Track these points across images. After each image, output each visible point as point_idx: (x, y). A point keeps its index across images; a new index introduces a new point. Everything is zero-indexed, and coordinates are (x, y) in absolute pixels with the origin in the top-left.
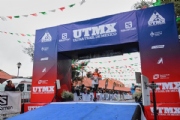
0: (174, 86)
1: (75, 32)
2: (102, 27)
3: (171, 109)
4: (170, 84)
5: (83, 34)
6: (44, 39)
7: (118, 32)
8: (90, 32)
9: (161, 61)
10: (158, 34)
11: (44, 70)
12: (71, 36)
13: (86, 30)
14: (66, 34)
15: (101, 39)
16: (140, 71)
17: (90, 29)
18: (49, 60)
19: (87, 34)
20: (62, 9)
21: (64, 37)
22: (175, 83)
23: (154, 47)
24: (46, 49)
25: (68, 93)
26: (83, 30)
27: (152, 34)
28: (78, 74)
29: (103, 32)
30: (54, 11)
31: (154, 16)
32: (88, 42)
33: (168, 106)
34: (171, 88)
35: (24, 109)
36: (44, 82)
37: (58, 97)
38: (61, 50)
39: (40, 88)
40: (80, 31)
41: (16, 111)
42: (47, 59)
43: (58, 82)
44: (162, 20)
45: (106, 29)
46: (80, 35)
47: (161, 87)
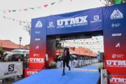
2: (77, 19)
5: (64, 23)
6: (37, 25)
8: (69, 22)
11: (37, 47)
14: (52, 23)
15: (77, 28)
17: (69, 20)
18: (41, 40)
19: (66, 23)
20: (46, 6)
24: (39, 33)
25: (53, 63)
26: (64, 20)
27: (113, 25)
29: (78, 22)
31: (115, 12)
36: (37, 55)
38: (49, 34)
39: (34, 59)
45: (80, 20)
47: (117, 63)
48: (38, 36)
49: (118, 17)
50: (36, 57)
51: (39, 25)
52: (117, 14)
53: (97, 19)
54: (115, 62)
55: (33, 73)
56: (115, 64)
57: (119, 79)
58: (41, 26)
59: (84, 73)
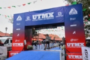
0: (80, 45)
2: (47, 14)
3: (78, 56)
4: (78, 44)
7: (55, 17)
9: (75, 32)
10: (74, 19)
11: (18, 35)
14: (29, 17)
19: (39, 18)
20: (24, 5)
22: (81, 43)
23: (71, 26)
25: (30, 46)
27: (71, 19)
29: (47, 17)
31: (72, 10)
36: (18, 41)
40: (36, 16)
42: (19, 29)
43: (25, 41)
44: (76, 12)
45: (49, 15)
47: (74, 45)
48: (18, 27)
50: (17, 42)
51: (19, 19)
52: (73, 12)
53: (60, 14)
54: (72, 44)
55: (15, 54)
56: (73, 45)
58: (21, 19)
59: (52, 53)
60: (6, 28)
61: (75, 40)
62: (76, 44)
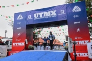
0: (85, 42)
1: (35, 15)
3: (83, 54)
4: (83, 41)
5: (39, 16)
8: (43, 15)
11: (19, 34)
12: (33, 17)
13: (41, 14)
16: (68, 35)
17: (43, 13)
18: (22, 29)
19: (41, 16)
20: (27, 3)
21: (29, 17)
22: (86, 41)
23: (75, 23)
25: (31, 46)
26: (39, 14)
27: (74, 16)
28: (37, 36)
30: (23, 4)
31: (75, 7)
32: (42, 20)
33: (82, 52)
34: (84, 43)
35: (8, 54)
36: (19, 40)
37: (26, 48)
38: (28, 24)
39: (17, 43)
40: (38, 14)
41: (4, 55)
42: (20, 28)
43: (26, 40)
44: (79, 9)
46: (38, 16)
47: (78, 43)
49: (77, 10)
51: (20, 17)
52: (77, 9)
57: (80, 54)
60: (6, 31)
61: (80, 38)
62: (80, 41)
